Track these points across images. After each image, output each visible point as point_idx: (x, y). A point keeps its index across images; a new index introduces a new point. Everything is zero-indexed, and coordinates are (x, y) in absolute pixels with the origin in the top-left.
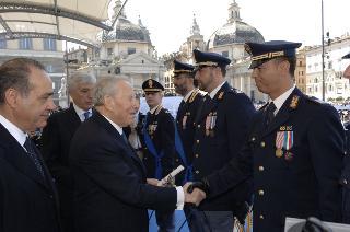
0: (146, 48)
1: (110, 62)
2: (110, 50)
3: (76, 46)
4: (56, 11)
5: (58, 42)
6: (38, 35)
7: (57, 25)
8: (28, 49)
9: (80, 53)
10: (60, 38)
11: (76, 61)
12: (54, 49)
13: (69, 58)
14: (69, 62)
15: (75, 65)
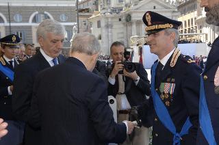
1: (120, 10)
13: (82, 7)
14: (82, 11)
15: (87, 14)
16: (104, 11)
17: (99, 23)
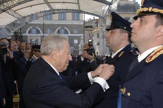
5: (80, 14)
6: (67, 11)
7: (78, 4)
8: (63, 20)
9: (95, 21)
10: (80, 12)
11: (91, 27)
12: (78, 19)
13: (88, 25)
14: (87, 27)
15: (91, 29)
16: (101, 28)
17: (98, 35)
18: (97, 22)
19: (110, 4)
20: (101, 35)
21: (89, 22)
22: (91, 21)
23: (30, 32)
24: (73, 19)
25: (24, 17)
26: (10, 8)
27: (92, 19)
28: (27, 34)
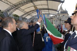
0: (67, 15)
1: (59, 18)
2: (59, 16)
3: (53, 15)
4: (48, 9)
6: (46, 14)
7: (49, 12)
10: (49, 14)
11: (53, 18)
12: (49, 16)
16: (56, 18)
18: (54, 17)
19: (58, 11)
20: (55, 21)
21: (52, 17)
22: (52, 16)
23: (35, 20)
24: (47, 16)
25: (34, 16)
26: (30, 14)
27: (53, 16)
28: (34, 21)
